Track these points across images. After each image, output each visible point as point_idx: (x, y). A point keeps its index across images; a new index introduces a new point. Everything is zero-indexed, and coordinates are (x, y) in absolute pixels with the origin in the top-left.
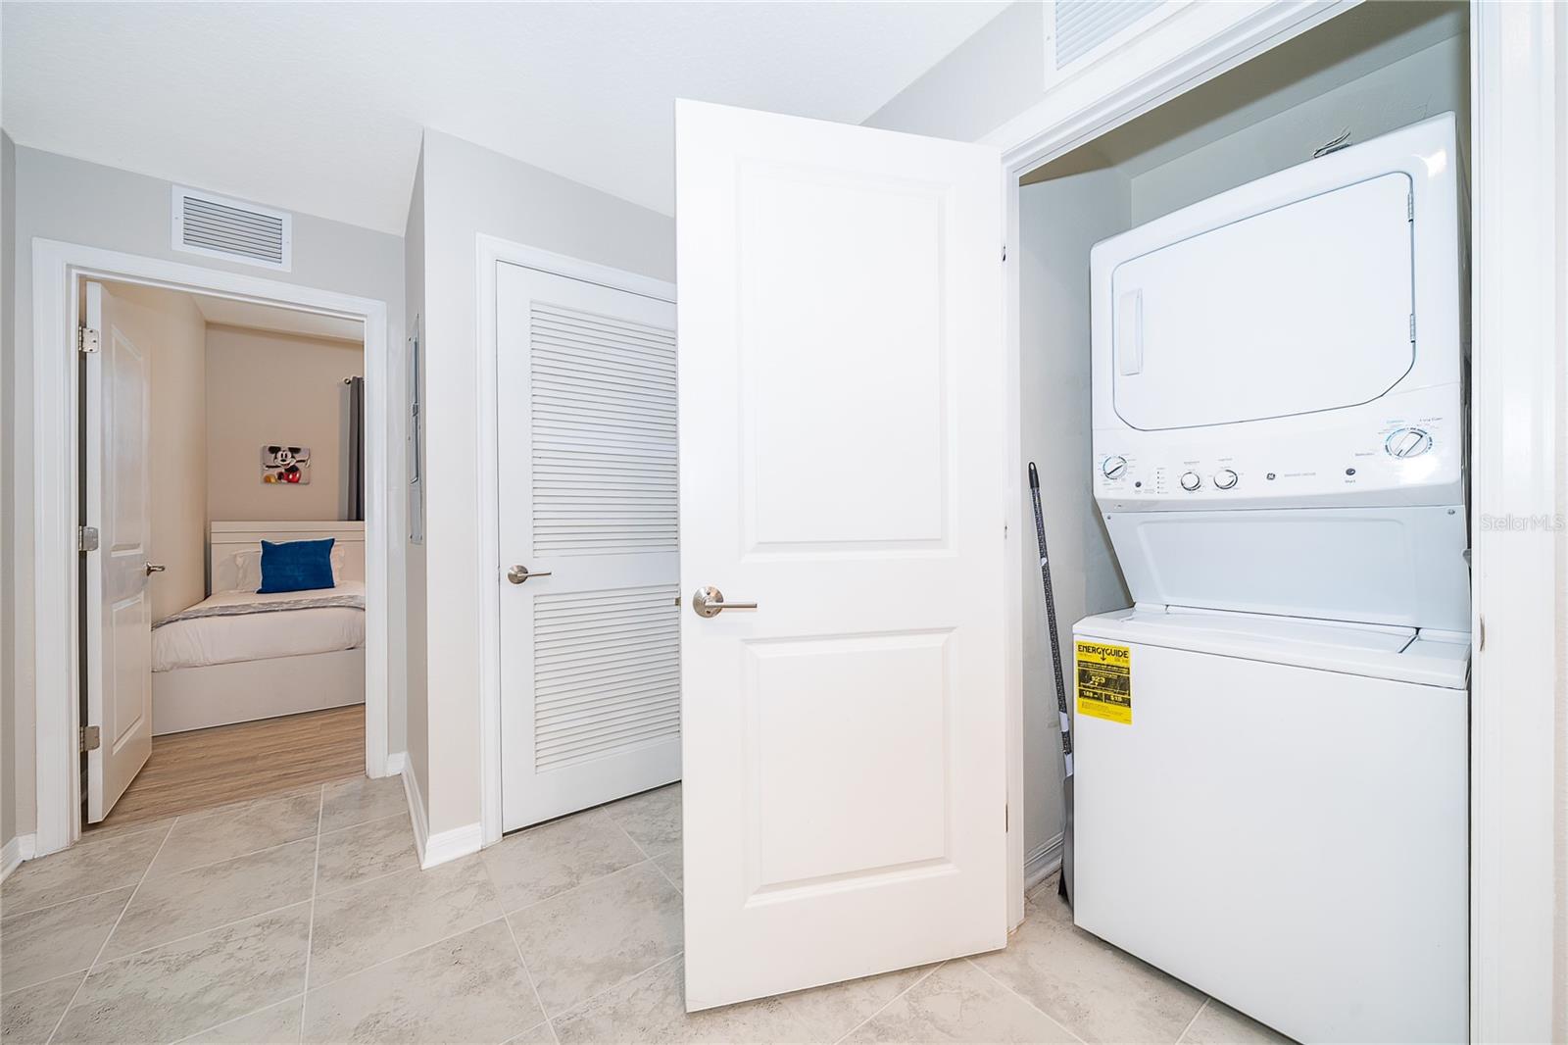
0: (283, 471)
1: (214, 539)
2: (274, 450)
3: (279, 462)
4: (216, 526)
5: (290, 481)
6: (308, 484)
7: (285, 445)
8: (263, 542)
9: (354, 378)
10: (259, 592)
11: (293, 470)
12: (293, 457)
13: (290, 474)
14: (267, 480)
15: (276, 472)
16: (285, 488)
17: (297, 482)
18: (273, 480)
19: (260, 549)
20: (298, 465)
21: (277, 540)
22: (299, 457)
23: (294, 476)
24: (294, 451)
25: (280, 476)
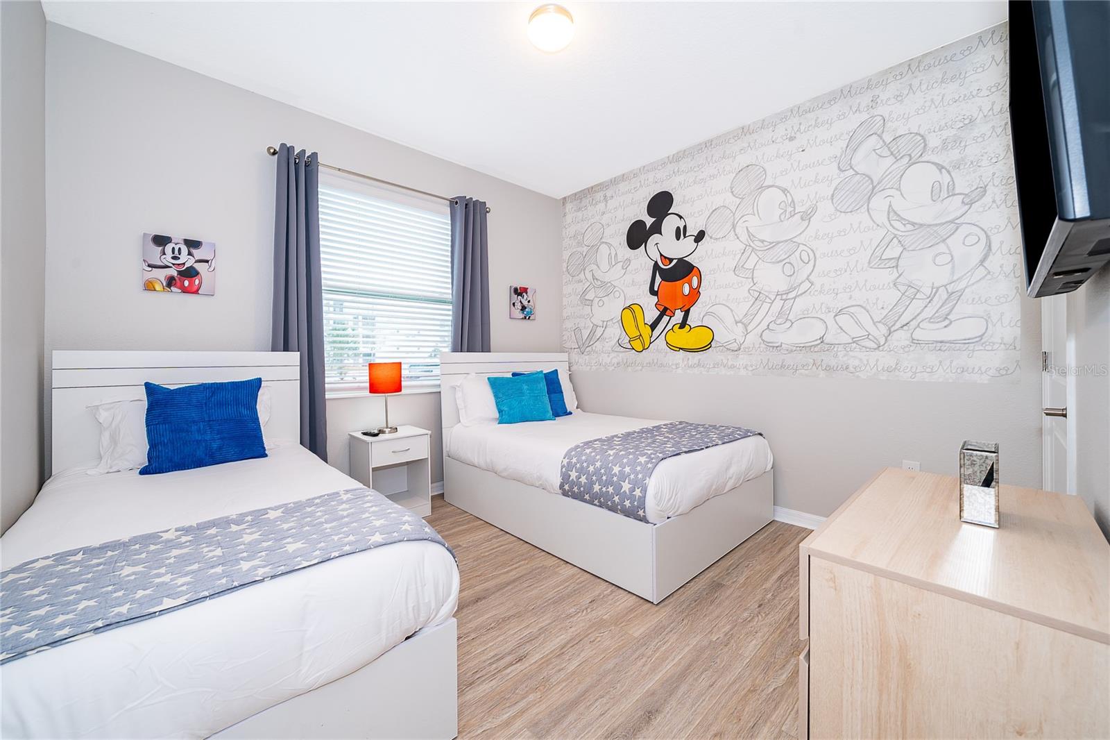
0: (175, 274)
1: (57, 379)
2: (160, 241)
3: (168, 260)
4: (59, 358)
5: (185, 291)
6: (213, 295)
7: (178, 234)
8: (147, 385)
9: (283, 145)
10: (144, 472)
11: (190, 273)
12: (190, 254)
13: (185, 279)
14: (149, 286)
15: (162, 275)
16: (176, 298)
17: (196, 292)
18: (158, 287)
19: (142, 393)
20: (198, 266)
21: (172, 381)
22: (198, 253)
23: (191, 284)
24: (192, 244)
25: (171, 282)
